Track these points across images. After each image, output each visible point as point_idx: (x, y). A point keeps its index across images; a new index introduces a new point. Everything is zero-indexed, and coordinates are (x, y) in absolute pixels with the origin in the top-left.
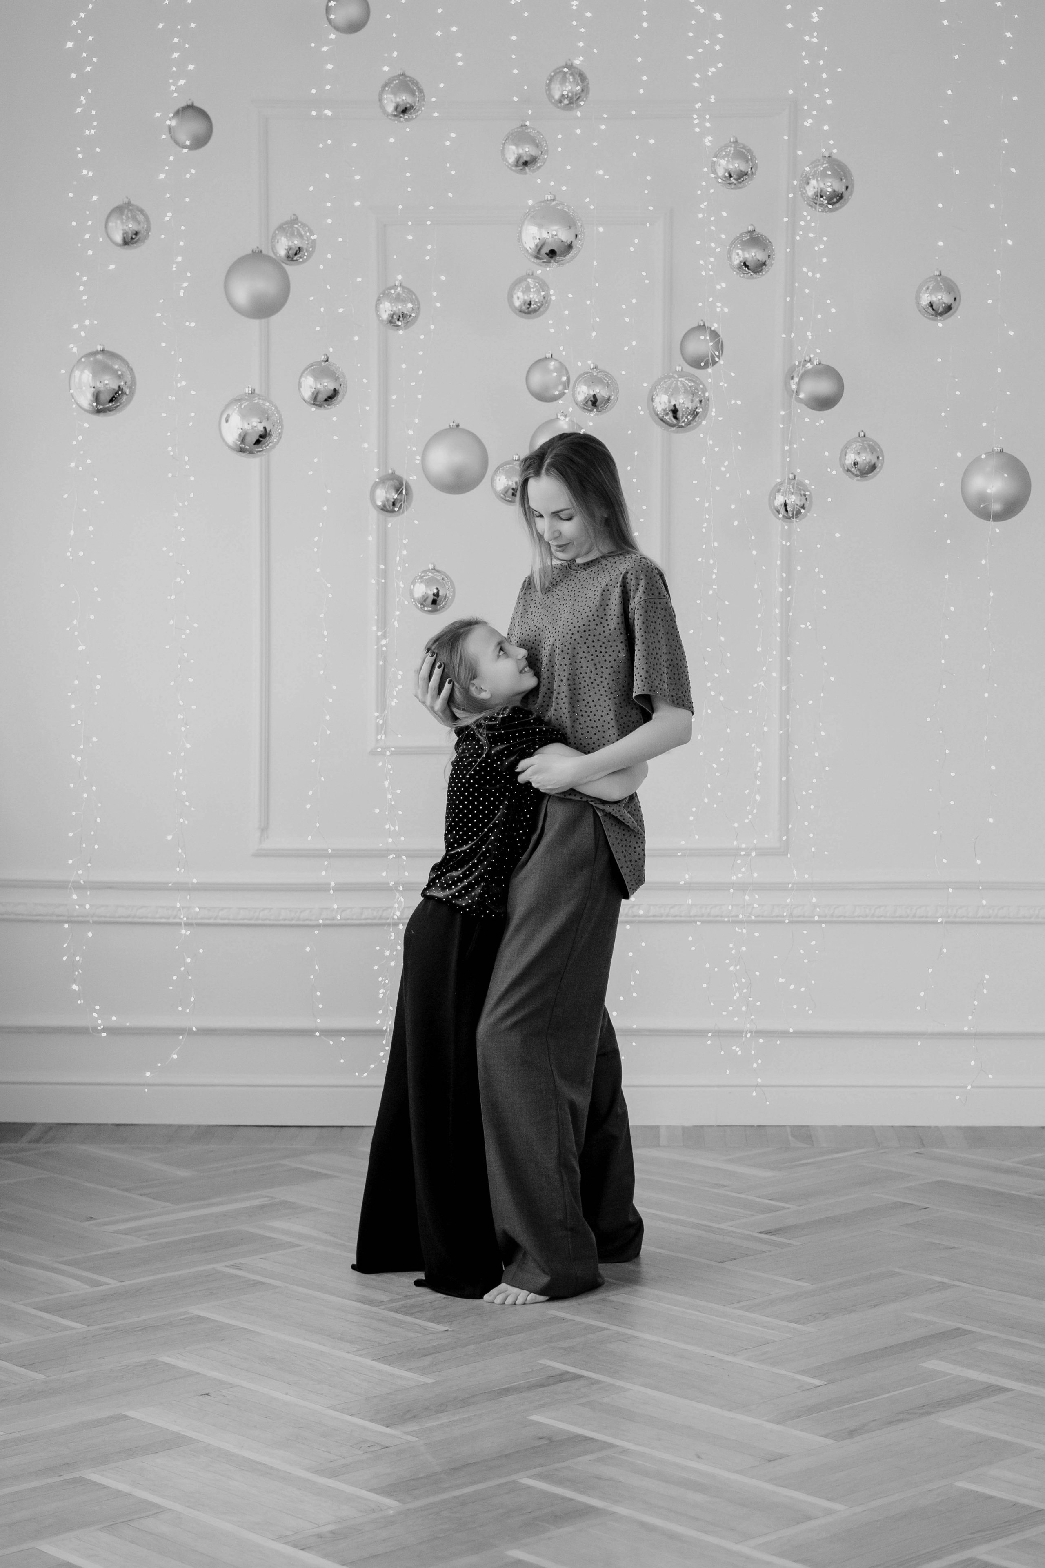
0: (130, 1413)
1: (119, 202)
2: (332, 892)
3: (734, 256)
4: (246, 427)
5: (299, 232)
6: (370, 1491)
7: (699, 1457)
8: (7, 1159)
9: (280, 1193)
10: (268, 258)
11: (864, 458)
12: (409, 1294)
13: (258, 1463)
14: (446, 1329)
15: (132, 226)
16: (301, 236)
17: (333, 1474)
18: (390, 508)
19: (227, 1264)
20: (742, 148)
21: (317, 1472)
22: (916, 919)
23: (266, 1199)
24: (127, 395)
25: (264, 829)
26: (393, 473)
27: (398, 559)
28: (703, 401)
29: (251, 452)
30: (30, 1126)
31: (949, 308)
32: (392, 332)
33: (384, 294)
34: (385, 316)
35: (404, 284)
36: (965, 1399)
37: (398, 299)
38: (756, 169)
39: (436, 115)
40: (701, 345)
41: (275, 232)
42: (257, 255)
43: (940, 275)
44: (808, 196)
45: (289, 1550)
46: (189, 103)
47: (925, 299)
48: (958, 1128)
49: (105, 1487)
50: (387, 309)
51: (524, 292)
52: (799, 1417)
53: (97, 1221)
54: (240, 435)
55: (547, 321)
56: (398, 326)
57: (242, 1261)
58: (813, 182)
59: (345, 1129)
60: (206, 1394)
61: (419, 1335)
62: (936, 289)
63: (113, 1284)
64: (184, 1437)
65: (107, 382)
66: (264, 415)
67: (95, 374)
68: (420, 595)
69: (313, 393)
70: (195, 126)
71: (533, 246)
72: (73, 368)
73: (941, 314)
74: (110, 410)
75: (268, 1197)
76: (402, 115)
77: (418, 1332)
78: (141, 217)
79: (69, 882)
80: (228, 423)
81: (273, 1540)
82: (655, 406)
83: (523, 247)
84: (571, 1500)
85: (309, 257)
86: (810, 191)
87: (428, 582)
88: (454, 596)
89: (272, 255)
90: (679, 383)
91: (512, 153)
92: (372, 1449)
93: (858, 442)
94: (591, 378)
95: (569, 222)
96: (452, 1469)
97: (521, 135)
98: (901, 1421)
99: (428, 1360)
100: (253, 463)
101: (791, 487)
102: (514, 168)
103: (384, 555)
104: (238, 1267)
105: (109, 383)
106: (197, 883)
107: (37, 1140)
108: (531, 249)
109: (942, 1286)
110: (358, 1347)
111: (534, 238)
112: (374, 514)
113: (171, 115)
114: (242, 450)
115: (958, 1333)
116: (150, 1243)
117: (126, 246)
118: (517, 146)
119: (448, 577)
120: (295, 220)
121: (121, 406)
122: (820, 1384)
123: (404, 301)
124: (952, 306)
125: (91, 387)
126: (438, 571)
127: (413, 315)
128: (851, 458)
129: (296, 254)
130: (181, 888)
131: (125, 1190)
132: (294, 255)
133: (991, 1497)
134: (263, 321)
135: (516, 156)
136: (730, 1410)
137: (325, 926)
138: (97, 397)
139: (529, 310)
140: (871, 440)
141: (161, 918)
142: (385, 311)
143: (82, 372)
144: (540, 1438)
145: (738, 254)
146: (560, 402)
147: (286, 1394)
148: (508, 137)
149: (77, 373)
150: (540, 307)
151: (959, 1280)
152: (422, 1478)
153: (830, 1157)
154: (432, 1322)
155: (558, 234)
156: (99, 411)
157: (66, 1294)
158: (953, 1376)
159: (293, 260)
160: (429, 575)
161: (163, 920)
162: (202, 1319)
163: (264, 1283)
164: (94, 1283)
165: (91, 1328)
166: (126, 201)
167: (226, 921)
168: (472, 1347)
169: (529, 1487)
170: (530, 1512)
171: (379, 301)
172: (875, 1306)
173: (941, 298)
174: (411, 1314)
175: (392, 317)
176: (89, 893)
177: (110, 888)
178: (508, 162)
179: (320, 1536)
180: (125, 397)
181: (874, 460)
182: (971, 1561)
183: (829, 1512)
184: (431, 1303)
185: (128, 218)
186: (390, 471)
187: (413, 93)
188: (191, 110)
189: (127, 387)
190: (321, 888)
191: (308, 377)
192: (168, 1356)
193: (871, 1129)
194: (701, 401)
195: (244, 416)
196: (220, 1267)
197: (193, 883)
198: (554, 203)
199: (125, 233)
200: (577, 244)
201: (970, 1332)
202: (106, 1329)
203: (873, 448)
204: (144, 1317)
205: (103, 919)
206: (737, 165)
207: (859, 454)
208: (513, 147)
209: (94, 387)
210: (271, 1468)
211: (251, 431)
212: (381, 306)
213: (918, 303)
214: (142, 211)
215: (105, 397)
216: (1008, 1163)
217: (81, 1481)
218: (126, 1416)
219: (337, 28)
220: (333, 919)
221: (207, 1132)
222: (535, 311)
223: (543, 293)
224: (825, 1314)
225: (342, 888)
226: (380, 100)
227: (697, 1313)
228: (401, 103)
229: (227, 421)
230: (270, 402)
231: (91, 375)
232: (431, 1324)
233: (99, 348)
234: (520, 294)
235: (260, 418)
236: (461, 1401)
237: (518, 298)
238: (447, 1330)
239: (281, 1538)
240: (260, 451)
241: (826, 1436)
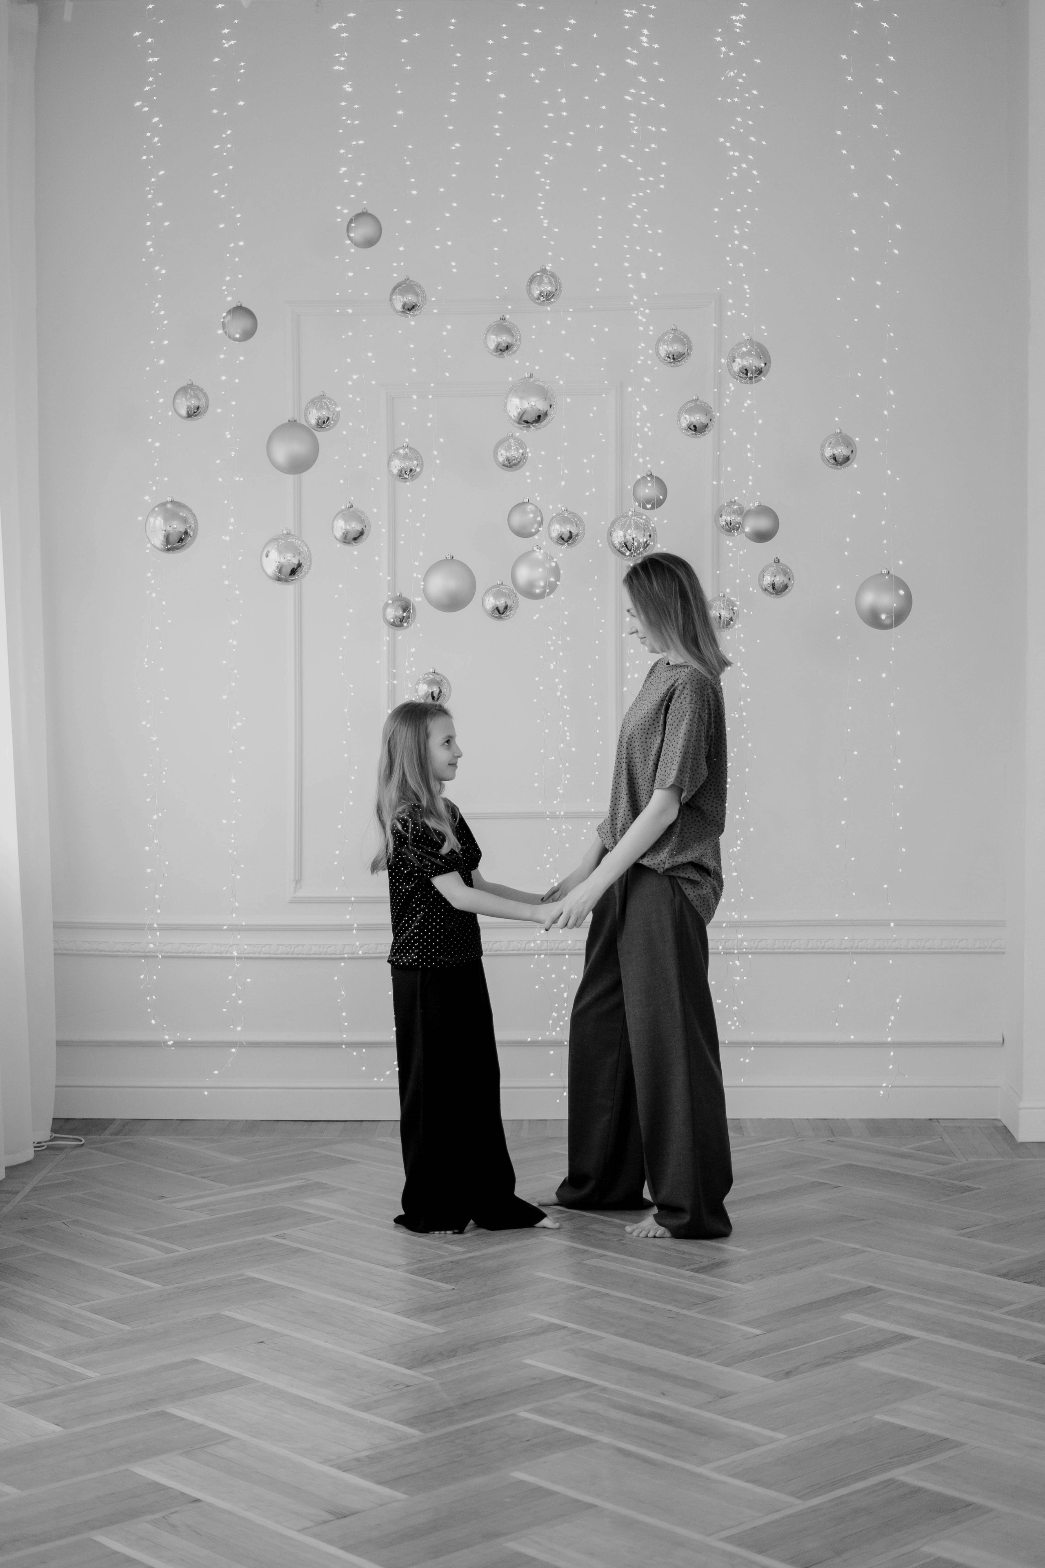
0: (201, 1358)
1: (184, 383)
2: (355, 932)
3: (682, 420)
4: (282, 560)
5: (326, 404)
6: (397, 1422)
7: (663, 1394)
8: (96, 1149)
9: (314, 1176)
10: (302, 426)
11: (779, 580)
12: (421, 1259)
13: (306, 1399)
14: (453, 1287)
15: (194, 402)
16: (328, 408)
17: (367, 1408)
18: (399, 623)
19: (275, 1234)
20: (680, 334)
21: (353, 1407)
22: (825, 950)
23: (303, 1181)
24: (191, 537)
25: (298, 881)
26: (400, 596)
27: (407, 664)
28: (652, 535)
29: (286, 581)
30: (112, 1121)
31: (847, 459)
32: (400, 484)
33: (395, 454)
34: (395, 471)
35: (410, 446)
36: (878, 1346)
37: (405, 457)
38: (691, 351)
39: (435, 311)
40: (648, 491)
41: (307, 406)
42: (293, 423)
43: (841, 433)
44: (734, 371)
45: (334, 1472)
46: (239, 304)
47: (828, 453)
48: (861, 1120)
49: (182, 1420)
50: (397, 465)
51: (506, 451)
52: (744, 1360)
53: (167, 1199)
54: (277, 567)
55: (525, 472)
56: (406, 478)
57: (285, 1232)
58: (738, 360)
59: (363, 1122)
60: (261, 1342)
61: (431, 1293)
62: (837, 444)
63: (182, 1251)
64: (244, 1377)
65: (175, 526)
66: (297, 551)
67: (166, 520)
68: (424, 693)
69: (344, 533)
70: (242, 323)
71: (516, 414)
72: (148, 516)
73: (841, 464)
74: (177, 548)
75: (305, 1179)
76: (408, 312)
77: (431, 1291)
78: (201, 395)
79: (145, 924)
80: (267, 558)
81: (320, 1463)
82: (613, 540)
83: (508, 415)
84: (560, 1430)
85: (334, 425)
86: (736, 367)
87: (431, 683)
88: (450, 695)
89: (304, 423)
90: (632, 521)
91: (493, 341)
92: (398, 1387)
93: (774, 566)
94: (563, 519)
95: (544, 393)
96: (463, 1404)
97: (502, 326)
98: (827, 1363)
99: (440, 1313)
100: (289, 589)
101: (721, 603)
102: (494, 354)
103: (393, 661)
104: (283, 1237)
105: (177, 527)
106: (245, 925)
107: (117, 1133)
108: (514, 416)
109: (855, 1252)
110: (382, 1303)
111: (517, 407)
112: (385, 628)
113: (224, 314)
114: (279, 579)
115: (870, 1290)
116: (211, 1217)
117: (189, 418)
118: (497, 335)
119: (445, 679)
120: (323, 396)
121: (187, 545)
122: (760, 1333)
123: (411, 459)
124: (850, 457)
125: (163, 530)
126: (438, 674)
127: (418, 470)
128: (768, 580)
129: (324, 423)
130: (234, 929)
131: (191, 1174)
132: (323, 424)
133: (905, 1428)
134: (299, 475)
135: (496, 343)
136: (687, 1355)
137: (350, 958)
138: (167, 539)
139: (511, 465)
140: (784, 565)
141: (216, 953)
142: (396, 467)
143: (156, 518)
144: (533, 1379)
145: (685, 418)
146: (536, 537)
147: (326, 1342)
148: (490, 328)
149: (152, 519)
150: (519, 462)
151: (870, 1247)
152: (439, 1412)
153: (759, 1144)
154: (442, 1282)
155: (535, 404)
156: (168, 550)
157: (145, 1260)
158: (868, 1326)
159: (322, 427)
160: (430, 677)
161: (217, 955)
162: (254, 1280)
163: (304, 1250)
164: (167, 1251)
165: (166, 1288)
166: (190, 382)
167: (268, 956)
168: (475, 1303)
169: (527, 1419)
170: (528, 1440)
171: (390, 460)
172: (801, 1268)
173: (841, 451)
174: (424, 1276)
175: (401, 472)
176: (158, 933)
177: (173, 929)
178: (489, 348)
179: (358, 1460)
180: (189, 539)
181: (786, 581)
182: (890, 1482)
183: (772, 1440)
184: (440, 1266)
185: (191, 396)
186: (398, 594)
187: (417, 295)
188: (240, 310)
189: (192, 530)
190: (346, 928)
191: (340, 521)
192: (229, 1311)
193: (791, 1121)
194: (650, 536)
195: (280, 552)
196: (268, 1237)
197: (242, 925)
198: (532, 380)
199: (188, 407)
200: (551, 412)
201: (880, 1290)
202: (179, 1288)
203: (786, 572)
204: (209, 1278)
205: (169, 954)
206: (676, 348)
207: (775, 576)
208: (494, 337)
209: (165, 531)
210: (316, 1403)
211: (286, 563)
212: (393, 463)
213: (822, 455)
214: (202, 391)
215: (174, 538)
216: (904, 1149)
217: (164, 1414)
218: (197, 1360)
219: (356, 244)
220: (354, 953)
221: (253, 1126)
222: (515, 465)
223: (521, 451)
224: (761, 1275)
225: (362, 928)
226: (391, 300)
227: (656, 1274)
228: (408, 302)
229: (267, 556)
230: (303, 541)
231: (162, 521)
232: (440, 1284)
233: (169, 499)
234: (503, 452)
235: (294, 554)
236: (468, 1347)
237: (502, 455)
238: (454, 1289)
239: (326, 1461)
240: (294, 580)
241: (766, 1377)
